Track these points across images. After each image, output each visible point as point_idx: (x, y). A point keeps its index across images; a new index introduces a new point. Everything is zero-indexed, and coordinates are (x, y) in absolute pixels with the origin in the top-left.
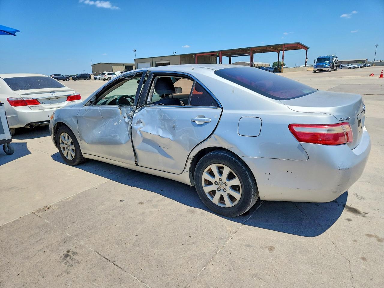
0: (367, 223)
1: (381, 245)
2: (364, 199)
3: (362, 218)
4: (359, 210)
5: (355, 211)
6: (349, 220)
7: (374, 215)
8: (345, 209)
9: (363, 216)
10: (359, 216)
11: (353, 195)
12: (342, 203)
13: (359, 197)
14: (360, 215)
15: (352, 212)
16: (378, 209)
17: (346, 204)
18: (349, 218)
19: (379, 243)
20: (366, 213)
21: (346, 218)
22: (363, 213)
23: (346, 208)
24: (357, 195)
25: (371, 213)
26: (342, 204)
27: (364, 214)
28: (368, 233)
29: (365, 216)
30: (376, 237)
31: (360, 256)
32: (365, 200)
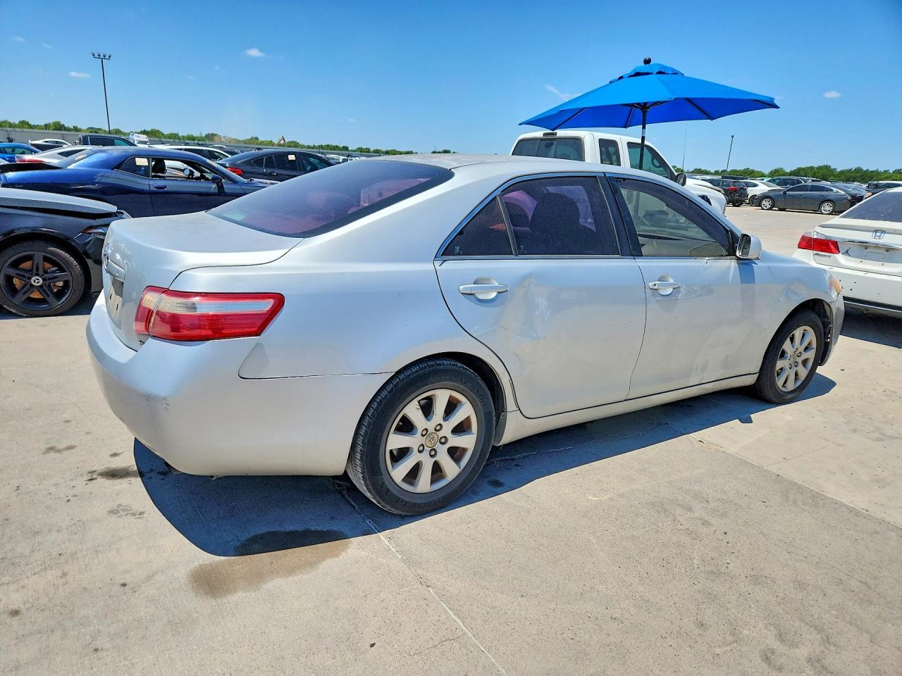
0: (82, 464)
1: (48, 443)
2: (112, 512)
3: (94, 469)
4: (107, 479)
5: (113, 474)
6: (115, 455)
7: (72, 484)
8: (136, 468)
9: (94, 471)
10: (101, 467)
11: (140, 510)
12: (151, 478)
13: (124, 510)
14: (101, 471)
15: (120, 470)
16: (69, 501)
17: (139, 479)
18: (116, 458)
19: (52, 445)
20: (91, 480)
21: (122, 455)
22: (96, 479)
23: (135, 471)
24: (134, 514)
25: (81, 484)
26: (148, 475)
27: (95, 477)
28: (74, 450)
29: (90, 475)
30: (59, 451)
31: (73, 422)
32: (109, 509)
